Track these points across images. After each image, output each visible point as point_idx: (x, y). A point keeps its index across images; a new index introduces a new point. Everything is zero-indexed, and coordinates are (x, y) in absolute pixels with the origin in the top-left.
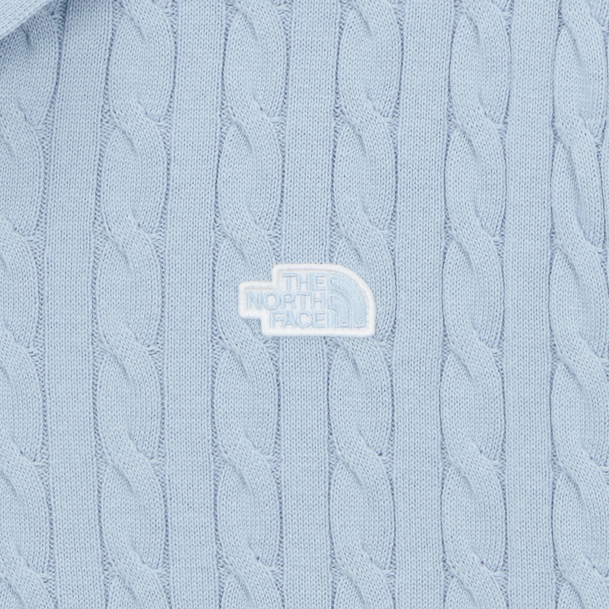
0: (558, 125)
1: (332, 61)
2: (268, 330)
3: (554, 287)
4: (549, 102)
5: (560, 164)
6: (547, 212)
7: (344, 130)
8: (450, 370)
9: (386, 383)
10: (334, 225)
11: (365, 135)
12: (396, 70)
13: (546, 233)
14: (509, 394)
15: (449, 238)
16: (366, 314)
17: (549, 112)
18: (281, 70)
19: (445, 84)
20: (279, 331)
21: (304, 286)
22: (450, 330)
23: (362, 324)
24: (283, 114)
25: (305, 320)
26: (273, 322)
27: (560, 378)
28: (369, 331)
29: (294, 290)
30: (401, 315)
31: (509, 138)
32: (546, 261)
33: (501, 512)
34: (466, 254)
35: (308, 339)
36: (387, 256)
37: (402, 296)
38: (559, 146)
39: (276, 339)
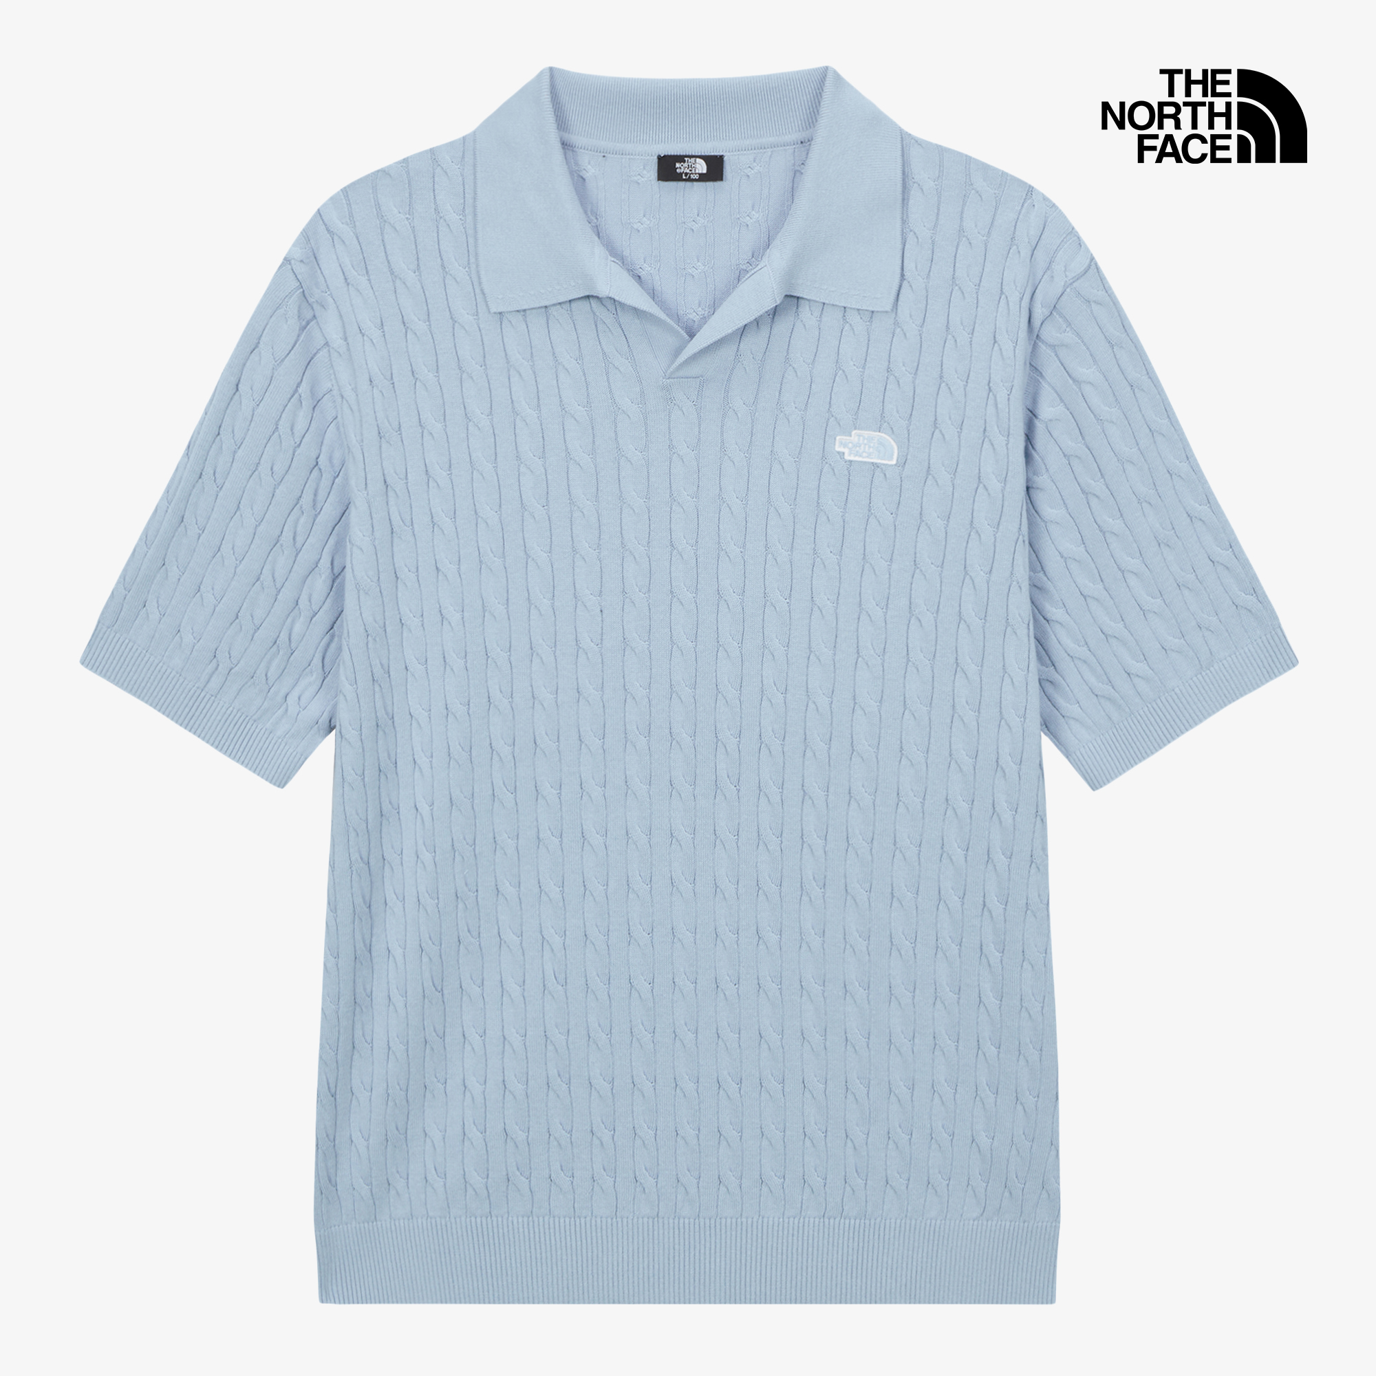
0: (991, 385)
1: (888, 348)
2: (847, 457)
3: (983, 453)
4: (988, 375)
5: (991, 401)
6: (983, 421)
7: (891, 378)
8: (929, 482)
9: (899, 484)
10: (882, 416)
11: (901, 381)
12: (917, 355)
13: (982, 430)
14: (955, 494)
15: (936, 427)
16: (893, 455)
17: (988, 379)
18: (865, 349)
19: (940, 363)
20: (852, 458)
21: (866, 441)
22: (931, 466)
23: (891, 459)
24: (864, 368)
25: (864, 454)
26: (850, 454)
27: (981, 490)
28: (894, 462)
29: (861, 442)
30: (909, 457)
31: (968, 388)
32: (981, 441)
33: (944, 543)
34: (943, 435)
35: (865, 462)
36: (906, 432)
37: (911, 449)
38: (991, 394)
39: (851, 461)
